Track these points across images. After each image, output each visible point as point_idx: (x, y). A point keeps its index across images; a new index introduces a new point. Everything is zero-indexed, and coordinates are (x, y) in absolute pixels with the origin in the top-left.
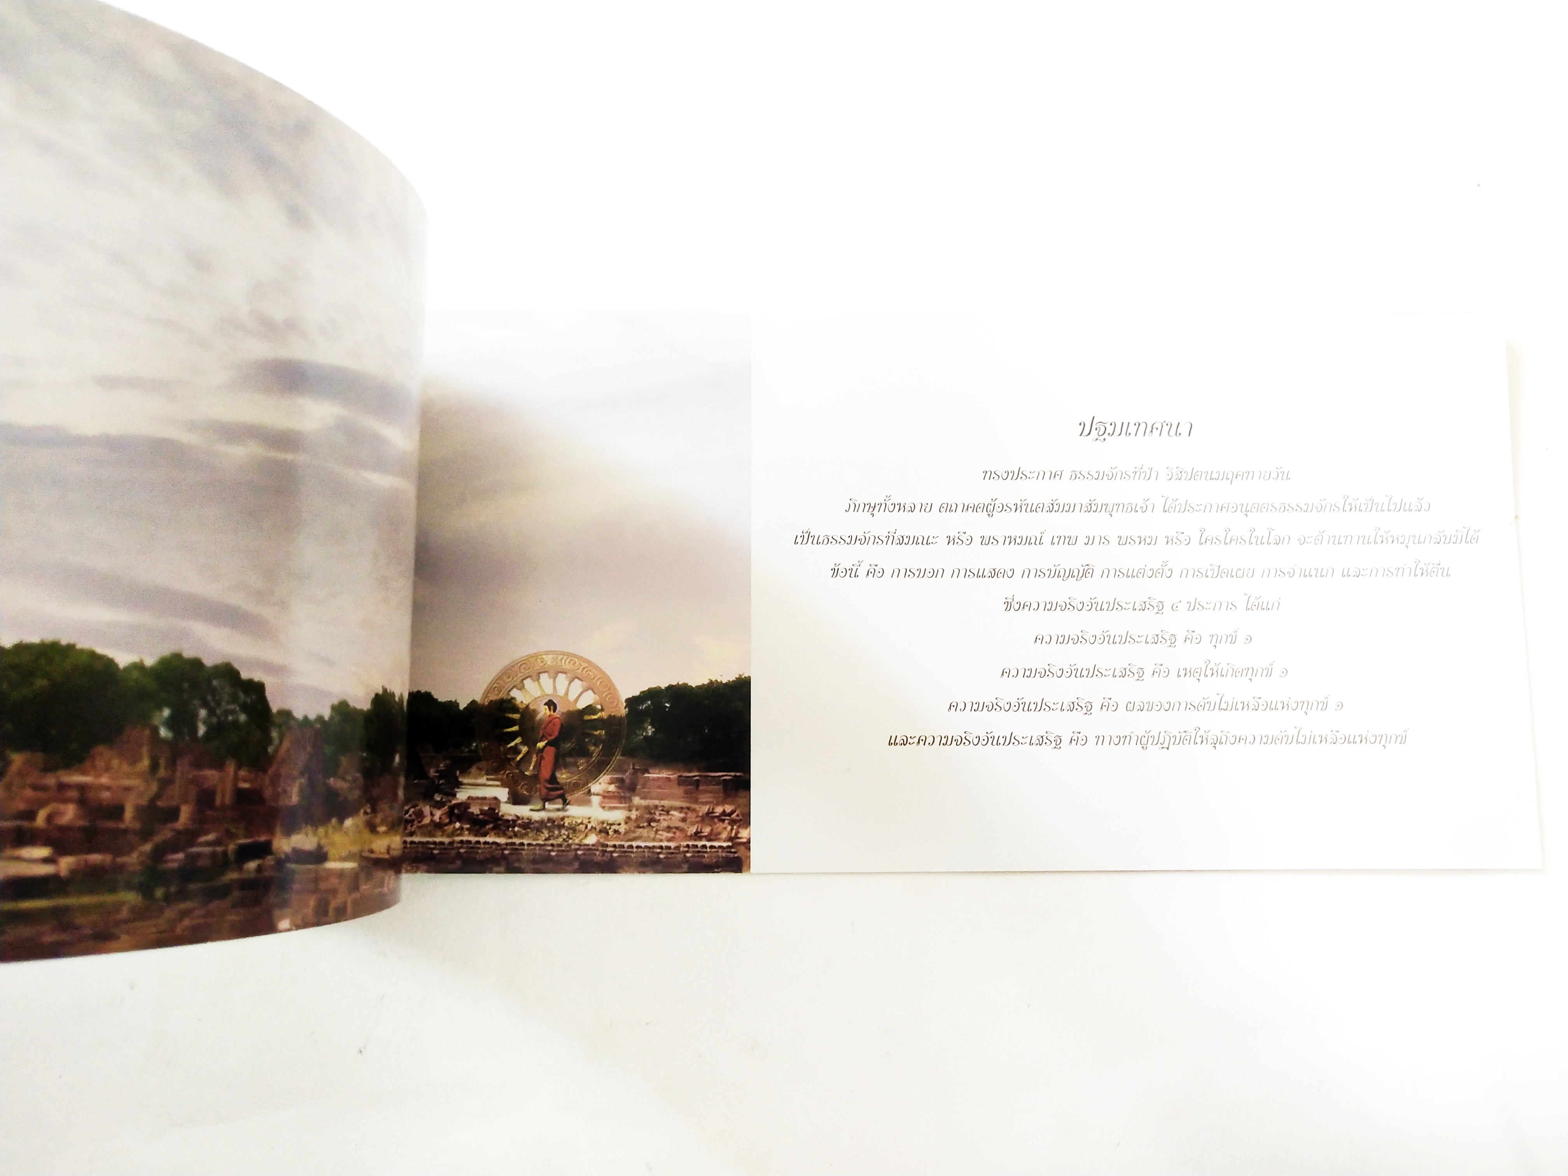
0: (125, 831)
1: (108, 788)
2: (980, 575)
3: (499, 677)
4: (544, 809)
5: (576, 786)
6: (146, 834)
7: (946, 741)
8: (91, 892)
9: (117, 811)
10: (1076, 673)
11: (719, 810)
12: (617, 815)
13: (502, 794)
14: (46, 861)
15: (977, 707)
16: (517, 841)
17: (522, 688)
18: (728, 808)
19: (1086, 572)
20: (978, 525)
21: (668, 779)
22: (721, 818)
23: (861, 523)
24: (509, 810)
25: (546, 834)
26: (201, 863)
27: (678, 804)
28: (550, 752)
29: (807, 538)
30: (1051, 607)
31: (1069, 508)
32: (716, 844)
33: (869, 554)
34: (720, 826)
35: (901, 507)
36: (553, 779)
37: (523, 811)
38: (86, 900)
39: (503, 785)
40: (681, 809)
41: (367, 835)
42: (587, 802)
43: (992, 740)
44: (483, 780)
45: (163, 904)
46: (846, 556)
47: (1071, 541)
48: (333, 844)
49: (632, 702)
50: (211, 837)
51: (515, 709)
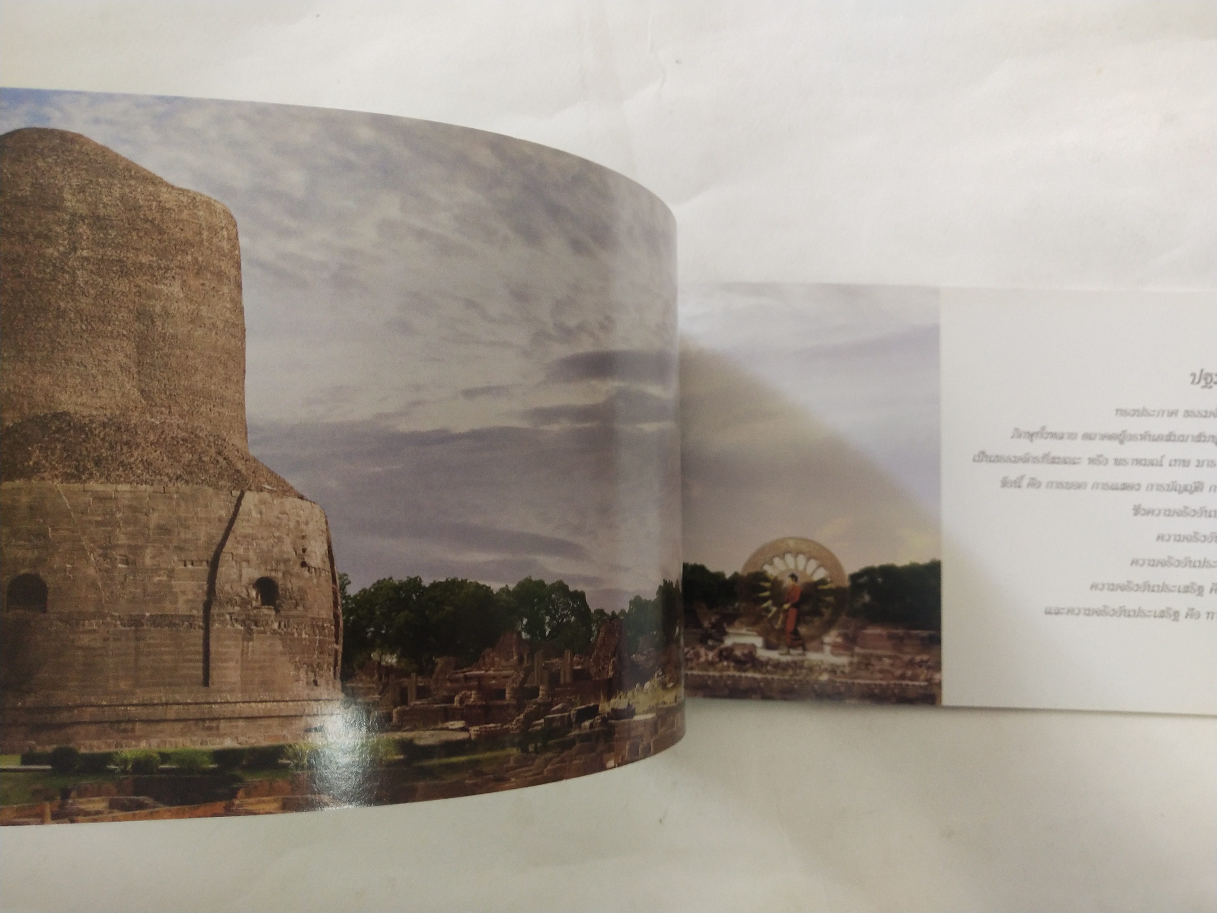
0: (508, 706)
1: (494, 678)
2: (1114, 488)
3: (755, 555)
4: (788, 653)
5: (813, 638)
6: (520, 708)
7: (1090, 612)
8: (490, 749)
9: (501, 694)
10: (1189, 563)
11: (918, 658)
12: (843, 660)
13: (758, 642)
14: (463, 729)
15: (1113, 588)
16: (769, 676)
17: (771, 563)
18: (925, 657)
19: (1198, 487)
20: (1112, 450)
21: (880, 636)
22: (921, 664)
23: (1023, 447)
24: (763, 654)
25: (790, 672)
26: (556, 724)
27: (889, 653)
28: (793, 613)
29: (982, 457)
30: (1169, 513)
31: (1183, 439)
32: (916, 683)
33: (1030, 470)
34: (919, 671)
35: (1053, 435)
36: (795, 632)
37: (774, 655)
38: (488, 755)
39: (760, 634)
40: (890, 657)
41: (660, 692)
42: (819, 649)
43: (1123, 612)
44: (744, 631)
45: (533, 755)
46: (1013, 471)
47: (1185, 463)
48: (638, 703)
49: (854, 577)
50: (559, 706)
51: (767, 580)
